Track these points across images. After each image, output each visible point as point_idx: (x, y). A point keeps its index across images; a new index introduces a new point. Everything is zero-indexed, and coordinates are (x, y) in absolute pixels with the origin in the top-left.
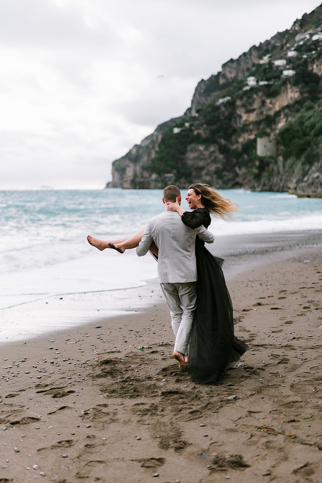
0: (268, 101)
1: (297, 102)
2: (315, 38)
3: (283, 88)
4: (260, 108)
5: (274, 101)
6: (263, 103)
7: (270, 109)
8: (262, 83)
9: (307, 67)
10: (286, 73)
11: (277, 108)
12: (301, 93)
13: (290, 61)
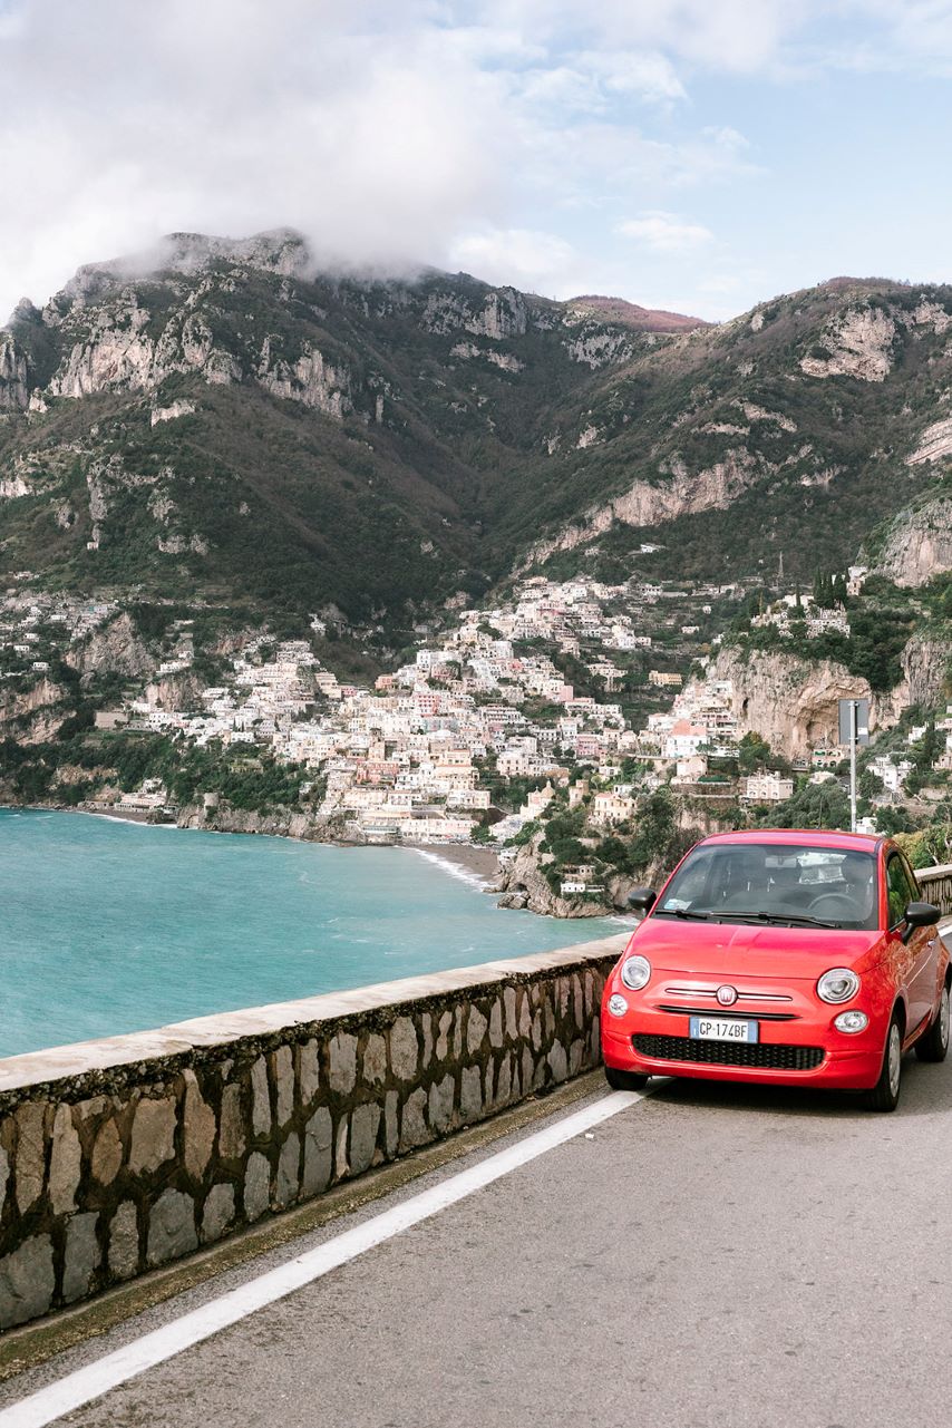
0: (19, 698)
1: (59, 703)
2: (55, 618)
3: (37, 684)
4: (8, 705)
5: (26, 698)
6: (13, 699)
7: (22, 707)
8: (8, 675)
9: (59, 658)
10: (37, 665)
11: (31, 707)
12: (62, 693)
13: (34, 646)
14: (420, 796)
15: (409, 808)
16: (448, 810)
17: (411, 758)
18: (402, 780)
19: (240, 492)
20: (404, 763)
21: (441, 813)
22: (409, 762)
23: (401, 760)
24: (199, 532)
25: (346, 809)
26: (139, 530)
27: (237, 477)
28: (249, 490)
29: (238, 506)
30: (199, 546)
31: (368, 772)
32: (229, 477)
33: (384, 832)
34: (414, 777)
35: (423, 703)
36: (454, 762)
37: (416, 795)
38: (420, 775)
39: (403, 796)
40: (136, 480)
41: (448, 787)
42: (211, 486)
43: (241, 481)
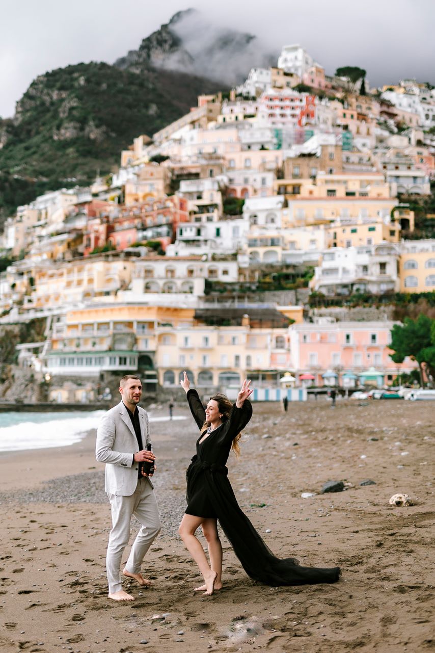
14: (232, 267)
15: (193, 301)
16: (317, 300)
17: (225, 191)
18: (189, 234)
19: (150, 97)
20: (205, 201)
21: (293, 310)
22: (218, 199)
23: (199, 198)
24: (94, 119)
25: (32, 315)
26: (41, 128)
27: (151, 86)
28: (161, 96)
29: (147, 107)
30: (94, 133)
31: (110, 230)
32: (141, 85)
33: (94, 370)
34: (227, 227)
35: (278, 111)
36: (341, 192)
37: (220, 266)
38: (242, 224)
39: (181, 269)
40: (55, 95)
41: (321, 245)
42: (121, 91)
43: (154, 90)
